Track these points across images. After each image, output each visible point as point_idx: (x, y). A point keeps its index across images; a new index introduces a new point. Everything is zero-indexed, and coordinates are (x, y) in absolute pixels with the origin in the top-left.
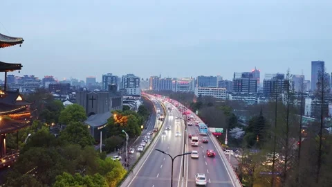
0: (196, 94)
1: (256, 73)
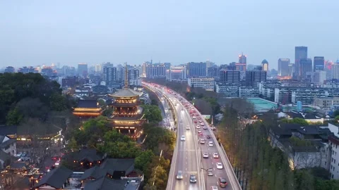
0: (189, 84)
1: (243, 59)
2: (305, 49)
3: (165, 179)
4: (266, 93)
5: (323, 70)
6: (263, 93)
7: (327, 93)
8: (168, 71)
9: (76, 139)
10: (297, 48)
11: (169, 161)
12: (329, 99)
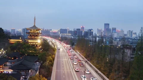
0: (60, 36)
1: (83, 28)
2: (108, 24)
3: (52, 62)
4: (93, 40)
5: (116, 33)
6: (92, 40)
7: (118, 40)
8: (51, 31)
9: (10, 48)
10: (105, 24)
11: (54, 56)
12: (119, 42)
